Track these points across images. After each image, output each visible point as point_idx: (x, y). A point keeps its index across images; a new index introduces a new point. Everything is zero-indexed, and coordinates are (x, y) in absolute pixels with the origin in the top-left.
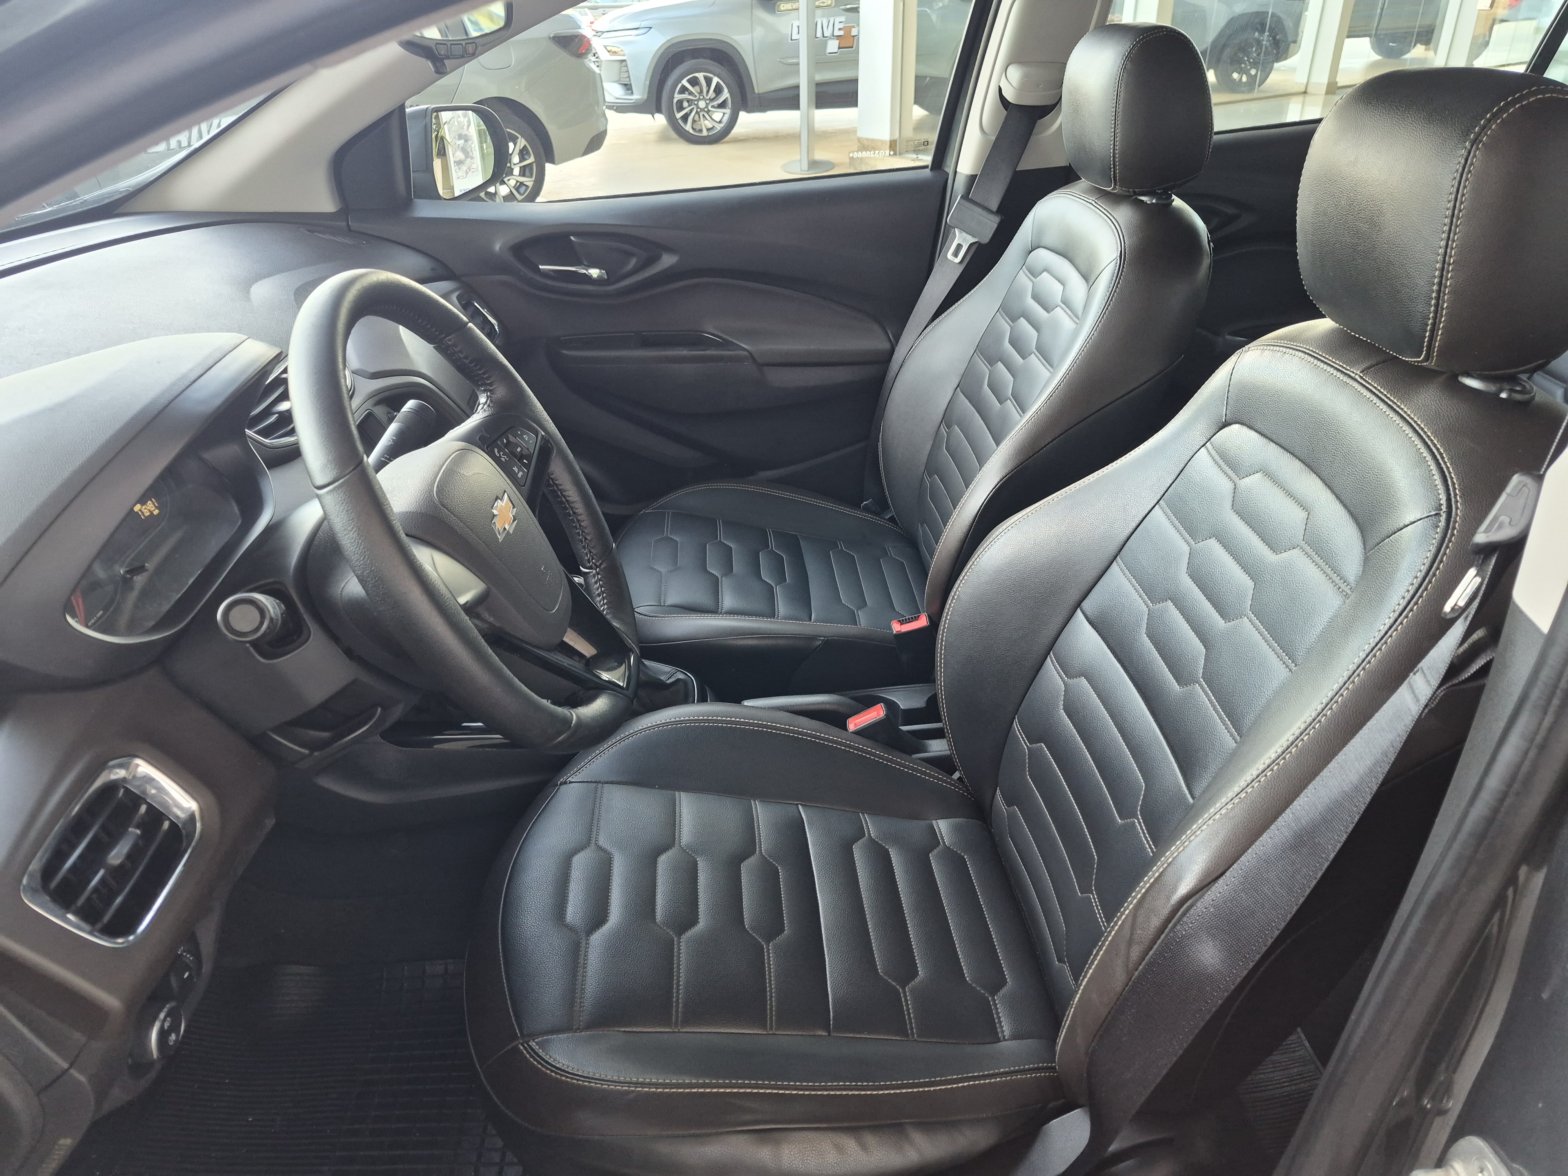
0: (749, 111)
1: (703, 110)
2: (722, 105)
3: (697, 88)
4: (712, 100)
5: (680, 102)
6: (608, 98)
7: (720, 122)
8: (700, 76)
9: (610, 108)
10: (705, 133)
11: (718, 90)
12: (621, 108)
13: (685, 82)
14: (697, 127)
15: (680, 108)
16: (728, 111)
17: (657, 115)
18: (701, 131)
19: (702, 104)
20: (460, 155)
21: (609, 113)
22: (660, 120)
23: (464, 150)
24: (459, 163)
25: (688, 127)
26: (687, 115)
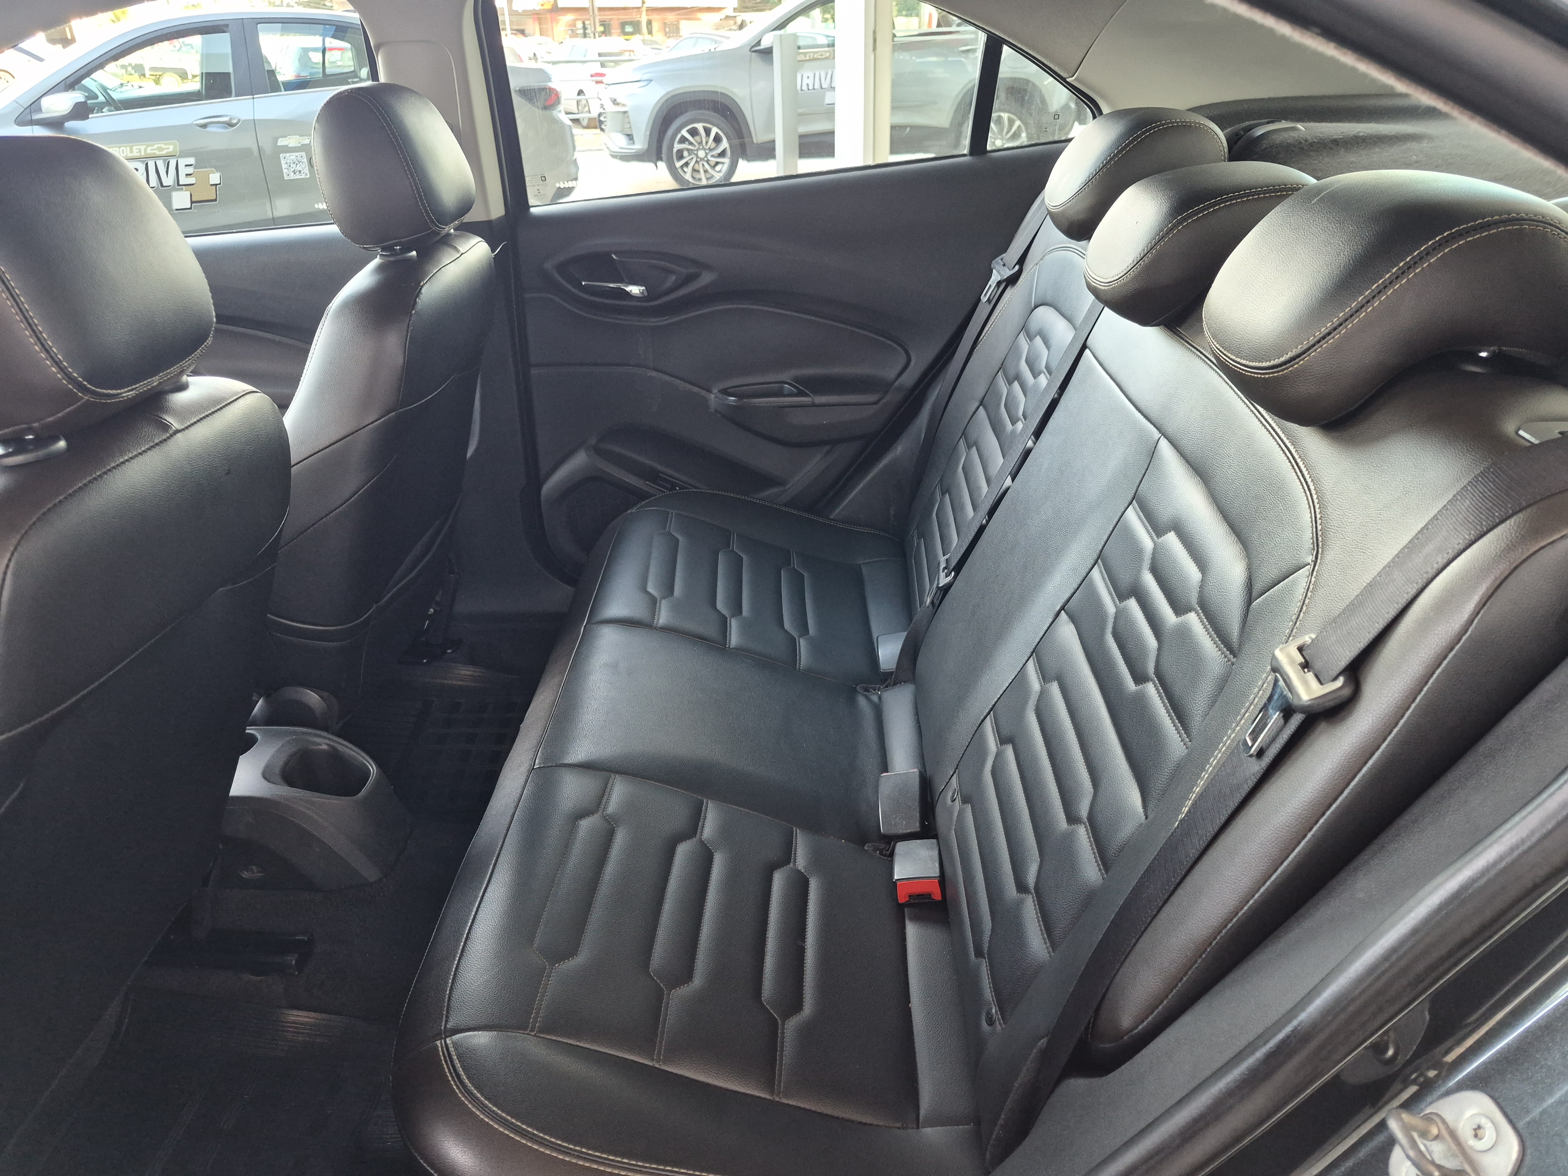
0: (748, 160)
1: (702, 159)
2: (722, 155)
3: (697, 138)
4: (711, 150)
5: (680, 151)
7: (720, 171)
8: (700, 126)
11: (718, 140)
12: (622, 157)
13: (684, 133)
16: (727, 160)
17: (658, 164)
18: (700, 180)
19: (701, 154)
22: (662, 167)
25: (688, 176)
26: (687, 164)
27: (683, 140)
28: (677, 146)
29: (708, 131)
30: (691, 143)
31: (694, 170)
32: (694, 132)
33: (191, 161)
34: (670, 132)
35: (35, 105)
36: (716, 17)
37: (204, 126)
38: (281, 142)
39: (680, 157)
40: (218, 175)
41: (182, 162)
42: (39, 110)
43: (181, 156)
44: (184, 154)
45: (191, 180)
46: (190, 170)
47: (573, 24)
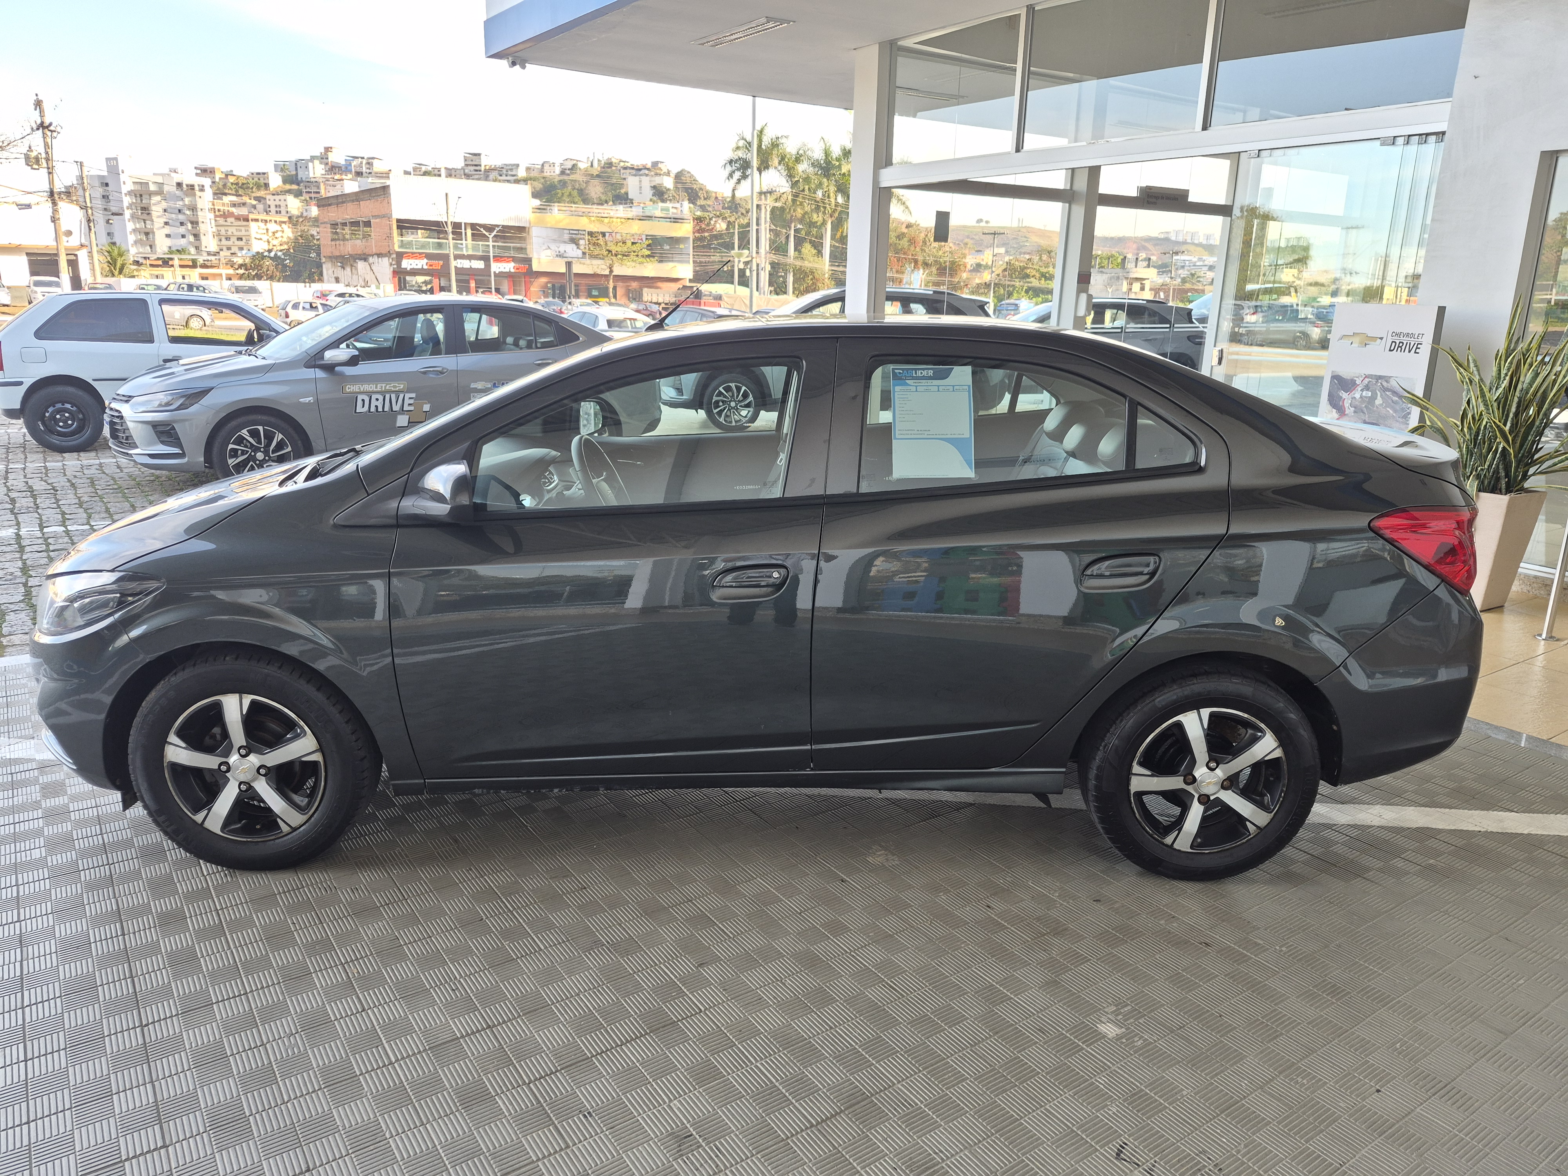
0: (767, 411)
1: (733, 408)
2: (748, 406)
3: (730, 393)
4: (740, 401)
5: (717, 402)
6: (664, 397)
7: (746, 417)
8: (733, 385)
9: (665, 404)
10: (734, 424)
11: (745, 396)
12: (673, 405)
13: (721, 389)
14: (728, 420)
15: (717, 407)
16: (751, 409)
17: (699, 410)
18: (731, 422)
19: (733, 404)
20: (585, 422)
21: (663, 407)
22: (702, 413)
23: (587, 420)
24: (585, 426)
25: (722, 420)
26: (722, 411)
27: (720, 394)
28: (715, 399)
29: (739, 389)
30: (725, 397)
31: (726, 416)
32: (728, 389)
33: (413, 395)
34: (710, 389)
35: (320, 354)
36: (675, 286)
37: (425, 373)
38: (473, 386)
39: (717, 403)
40: (428, 406)
41: (408, 396)
42: (323, 358)
43: (407, 392)
44: (409, 391)
45: (412, 408)
46: (412, 401)
47: (545, 286)
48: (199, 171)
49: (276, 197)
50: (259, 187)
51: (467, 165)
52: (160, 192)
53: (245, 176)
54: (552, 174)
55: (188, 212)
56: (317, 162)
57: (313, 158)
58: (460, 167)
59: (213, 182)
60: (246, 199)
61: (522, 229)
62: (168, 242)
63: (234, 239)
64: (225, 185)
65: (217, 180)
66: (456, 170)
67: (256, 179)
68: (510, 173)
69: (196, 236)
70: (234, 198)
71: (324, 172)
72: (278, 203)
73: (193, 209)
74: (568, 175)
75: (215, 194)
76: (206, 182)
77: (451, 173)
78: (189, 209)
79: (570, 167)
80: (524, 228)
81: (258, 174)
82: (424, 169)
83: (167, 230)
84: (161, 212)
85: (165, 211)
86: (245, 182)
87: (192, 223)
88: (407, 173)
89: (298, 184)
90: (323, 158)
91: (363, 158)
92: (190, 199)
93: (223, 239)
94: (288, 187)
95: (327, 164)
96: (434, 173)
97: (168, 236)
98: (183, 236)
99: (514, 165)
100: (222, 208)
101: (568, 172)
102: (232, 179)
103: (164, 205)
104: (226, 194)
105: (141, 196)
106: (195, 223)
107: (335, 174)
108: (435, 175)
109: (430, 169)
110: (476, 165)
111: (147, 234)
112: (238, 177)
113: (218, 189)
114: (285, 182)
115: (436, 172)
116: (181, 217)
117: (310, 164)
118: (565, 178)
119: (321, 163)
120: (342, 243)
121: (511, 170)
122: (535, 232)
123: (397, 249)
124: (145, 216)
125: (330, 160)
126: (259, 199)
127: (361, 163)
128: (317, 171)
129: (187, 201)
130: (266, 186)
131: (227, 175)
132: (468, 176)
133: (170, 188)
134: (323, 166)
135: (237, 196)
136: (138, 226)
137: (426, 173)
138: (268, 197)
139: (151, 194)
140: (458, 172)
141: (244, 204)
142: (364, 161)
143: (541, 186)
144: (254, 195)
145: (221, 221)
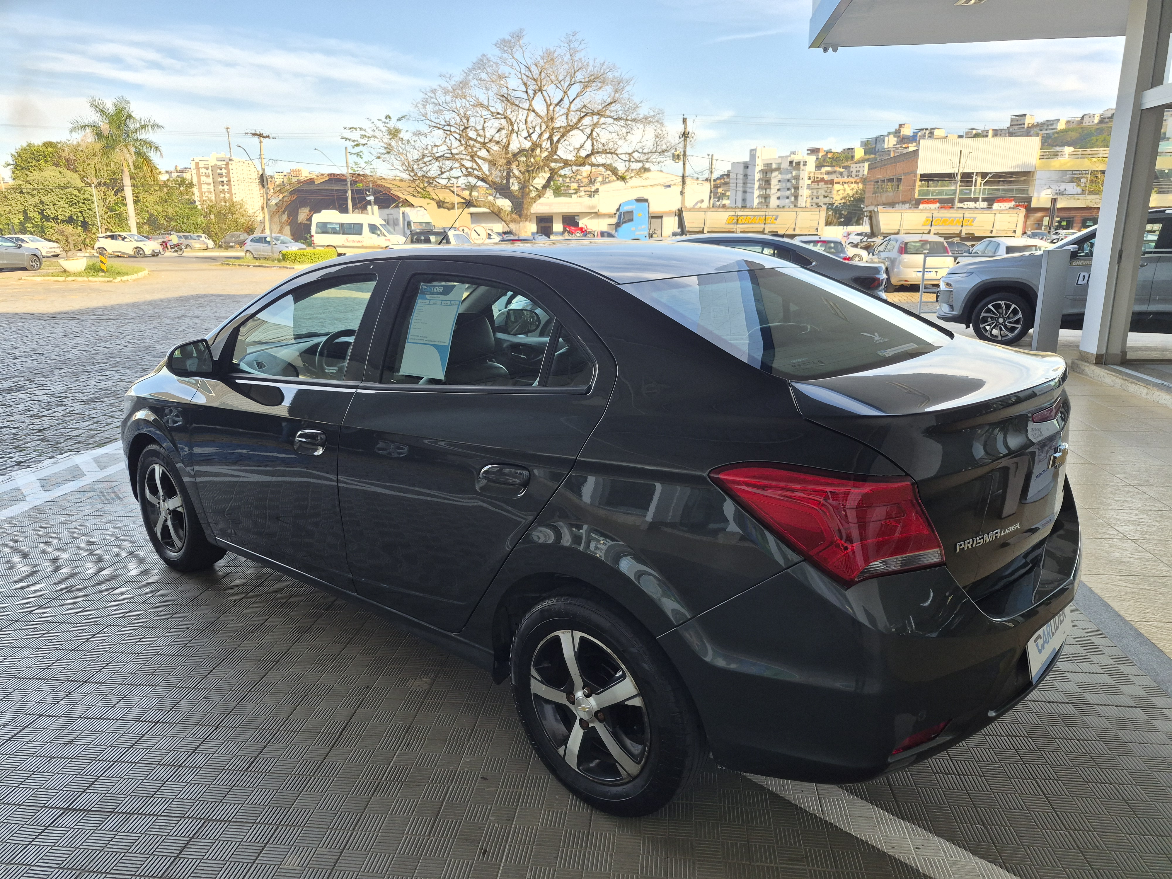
1: (1001, 324)
2: (1016, 322)
5: (985, 318)
7: (1012, 332)
10: (999, 338)
15: (985, 322)
16: (1020, 326)
18: (996, 337)
25: (988, 334)
27: (989, 310)
28: (983, 315)
30: (994, 313)
34: (980, 305)
48: (809, 152)
49: (858, 165)
50: (847, 158)
51: (1011, 125)
52: (778, 169)
53: (839, 151)
54: (1091, 124)
55: (793, 181)
56: (891, 136)
57: (889, 133)
58: (1005, 128)
59: (817, 159)
60: (837, 169)
61: (1027, 174)
62: (778, 202)
63: (821, 197)
64: (824, 160)
65: (820, 156)
66: (1001, 130)
67: (846, 154)
68: (1050, 127)
69: (796, 197)
70: (828, 169)
71: (895, 143)
72: (858, 169)
73: (797, 178)
74: (1107, 122)
75: (816, 167)
76: (813, 158)
77: (997, 133)
78: (794, 179)
79: (1110, 115)
80: (1029, 172)
81: (849, 149)
82: (974, 132)
83: (779, 194)
84: (777, 183)
85: (779, 181)
86: (838, 156)
87: (795, 188)
88: (960, 137)
89: (875, 154)
90: (897, 133)
91: (927, 129)
92: (796, 172)
93: (815, 198)
94: (867, 157)
95: (899, 136)
96: (983, 135)
97: (778, 198)
98: (788, 198)
99: (1055, 120)
100: (819, 176)
101: (1107, 120)
102: (829, 155)
103: (780, 177)
104: (824, 166)
105: (766, 173)
106: (796, 188)
107: (904, 144)
108: (983, 136)
109: (980, 131)
110: (1021, 124)
111: (766, 198)
112: (834, 153)
113: (820, 163)
114: (865, 153)
115: (985, 133)
116: (789, 185)
117: (886, 138)
118: (1104, 126)
119: (895, 137)
120: (879, 195)
121: (1052, 125)
122: (1038, 175)
123: (916, 196)
124: (767, 186)
125: (902, 133)
126: (845, 167)
127: (925, 133)
128: (891, 142)
129: (794, 173)
130: (853, 157)
131: (827, 153)
132: (1011, 134)
133: (785, 165)
134: (896, 139)
135: (831, 166)
136: (761, 193)
137: (976, 136)
138: (852, 166)
139: (772, 171)
140: (1003, 131)
141: (835, 172)
142: (927, 132)
143: (1078, 135)
144: (843, 165)
145: (815, 185)
